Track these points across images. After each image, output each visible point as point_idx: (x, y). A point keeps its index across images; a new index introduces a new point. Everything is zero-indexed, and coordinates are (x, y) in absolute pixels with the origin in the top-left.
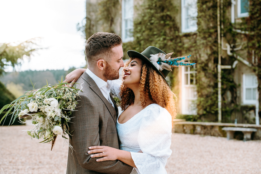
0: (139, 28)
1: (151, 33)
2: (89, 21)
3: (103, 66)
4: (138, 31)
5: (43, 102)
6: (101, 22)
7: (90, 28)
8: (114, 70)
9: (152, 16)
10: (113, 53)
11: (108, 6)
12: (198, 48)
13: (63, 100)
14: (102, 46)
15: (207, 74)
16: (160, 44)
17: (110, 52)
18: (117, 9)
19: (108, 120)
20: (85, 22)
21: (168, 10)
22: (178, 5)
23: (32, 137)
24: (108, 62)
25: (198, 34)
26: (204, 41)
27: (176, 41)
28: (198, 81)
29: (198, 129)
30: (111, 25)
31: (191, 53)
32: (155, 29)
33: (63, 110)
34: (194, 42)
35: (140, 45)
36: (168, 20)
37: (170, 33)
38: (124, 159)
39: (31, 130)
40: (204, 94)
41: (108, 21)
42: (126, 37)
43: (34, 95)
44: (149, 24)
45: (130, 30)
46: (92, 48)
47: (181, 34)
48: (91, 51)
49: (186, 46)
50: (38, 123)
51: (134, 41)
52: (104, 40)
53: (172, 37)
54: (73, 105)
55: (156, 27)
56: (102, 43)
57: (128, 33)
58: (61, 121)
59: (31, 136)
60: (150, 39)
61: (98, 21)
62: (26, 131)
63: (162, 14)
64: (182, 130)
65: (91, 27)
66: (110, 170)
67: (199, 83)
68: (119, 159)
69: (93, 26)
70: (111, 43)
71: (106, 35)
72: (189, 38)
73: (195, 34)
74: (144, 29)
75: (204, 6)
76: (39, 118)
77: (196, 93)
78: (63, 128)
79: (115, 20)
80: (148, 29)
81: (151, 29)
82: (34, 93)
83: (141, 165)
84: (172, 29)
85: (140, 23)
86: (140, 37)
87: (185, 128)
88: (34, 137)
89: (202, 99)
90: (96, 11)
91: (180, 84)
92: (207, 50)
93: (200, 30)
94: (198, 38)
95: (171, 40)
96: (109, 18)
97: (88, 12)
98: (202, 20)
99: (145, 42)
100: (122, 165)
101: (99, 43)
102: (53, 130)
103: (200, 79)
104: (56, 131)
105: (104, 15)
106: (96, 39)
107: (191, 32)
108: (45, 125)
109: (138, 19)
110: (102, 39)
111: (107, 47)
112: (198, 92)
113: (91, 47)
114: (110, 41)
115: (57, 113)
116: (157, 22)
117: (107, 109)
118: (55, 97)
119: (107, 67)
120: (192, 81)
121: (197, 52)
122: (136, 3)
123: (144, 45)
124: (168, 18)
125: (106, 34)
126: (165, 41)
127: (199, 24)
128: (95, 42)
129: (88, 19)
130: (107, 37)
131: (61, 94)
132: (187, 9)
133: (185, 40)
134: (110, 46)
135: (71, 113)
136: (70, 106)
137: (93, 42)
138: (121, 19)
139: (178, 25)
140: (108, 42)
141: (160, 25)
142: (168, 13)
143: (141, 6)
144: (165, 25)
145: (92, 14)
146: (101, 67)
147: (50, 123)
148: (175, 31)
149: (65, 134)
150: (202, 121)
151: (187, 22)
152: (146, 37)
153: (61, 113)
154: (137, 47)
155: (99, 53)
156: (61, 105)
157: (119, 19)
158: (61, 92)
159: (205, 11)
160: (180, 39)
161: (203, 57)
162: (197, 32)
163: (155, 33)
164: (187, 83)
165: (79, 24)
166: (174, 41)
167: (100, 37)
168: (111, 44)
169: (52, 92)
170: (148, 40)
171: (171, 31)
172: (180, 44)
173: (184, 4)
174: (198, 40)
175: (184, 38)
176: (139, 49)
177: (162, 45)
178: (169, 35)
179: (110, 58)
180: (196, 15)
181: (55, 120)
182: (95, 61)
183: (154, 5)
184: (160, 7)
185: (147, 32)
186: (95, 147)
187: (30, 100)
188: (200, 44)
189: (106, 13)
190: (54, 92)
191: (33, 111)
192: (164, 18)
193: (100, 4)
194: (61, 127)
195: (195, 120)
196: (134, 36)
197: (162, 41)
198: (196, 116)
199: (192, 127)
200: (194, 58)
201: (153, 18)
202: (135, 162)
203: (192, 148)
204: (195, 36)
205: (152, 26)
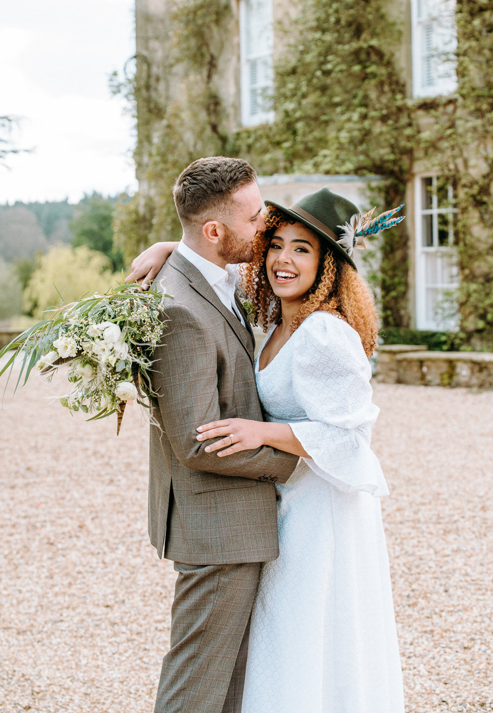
0: (291, 86)
1: (324, 100)
2: (145, 67)
3: (216, 235)
4: (288, 93)
5: (87, 333)
6: (179, 69)
7: (148, 87)
8: (242, 240)
9: (329, 50)
10: (237, 204)
11: (200, 22)
12: (460, 141)
13: (130, 324)
14: (209, 192)
15: (486, 217)
16: (350, 131)
17: (229, 202)
18: (226, 31)
19: (235, 358)
20: (132, 69)
21: (374, 35)
22: (403, 18)
23: (71, 411)
24: (227, 225)
25: (460, 101)
26: (479, 122)
27: (396, 121)
28: (461, 236)
29: (463, 372)
30: (209, 76)
31: (439, 156)
32: (337, 89)
33: (132, 345)
34: (448, 124)
35: (295, 133)
36: (374, 63)
37: (378, 98)
38: (279, 441)
39: (68, 395)
40: (478, 272)
41: (201, 65)
42: (253, 113)
43: (64, 318)
44: (319, 73)
45: (265, 89)
46: (190, 196)
47: (410, 103)
48: (187, 204)
49: (426, 135)
50: (81, 378)
51: (276, 124)
52: (214, 178)
53: (385, 112)
54: (156, 331)
55: (339, 81)
56: (210, 184)
57: (260, 100)
58: (132, 369)
59: (70, 408)
60: (324, 118)
61: (171, 66)
62: (58, 397)
63: (355, 45)
64: (419, 375)
65: (153, 82)
66: (248, 469)
67: (464, 240)
68: (267, 444)
69: (158, 79)
70: (231, 182)
71: (219, 166)
72: (433, 112)
73: (451, 102)
74: (304, 89)
75: (477, 22)
76: (82, 368)
77: (455, 270)
78: (137, 385)
79: (221, 64)
80: (316, 89)
81: (324, 89)
82: (65, 315)
83: (318, 447)
84: (386, 88)
85: (294, 71)
86: (294, 111)
87: (425, 369)
88: (76, 409)
89: (473, 287)
90: (167, 37)
91: (410, 243)
92: (485, 148)
93: (464, 92)
94: (460, 112)
95: (384, 119)
96: (202, 55)
97: (142, 39)
98: (472, 61)
99: (308, 125)
100: (273, 454)
101: (203, 185)
102: (116, 392)
103: (466, 230)
104: (122, 393)
105: (188, 49)
106: (197, 175)
107: (441, 96)
108: (98, 382)
109: (288, 62)
110: (209, 174)
111: (221, 191)
112: (462, 266)
113: (186, 194)
114: (228, 178)
115: (120, 353)
116: (343, 67)
117: (233, 333)
118: (113, 318)
119: (228, 236)
120: (443, 236)
121: (456, 152)
122: (280, 15)
123: (304, 135)
124: (374, 57)
125: (218, 163)
126: (367, 124)
127: (461, 73)
128: (193, 184)
129: (142, 59)
130: (219, 169)
131: (125, 312)
132: (428, 29)
133: (423, 119)
134: (229, 189)
135: (153, 351)
136: (148, 334)
137: (190, 183)
138: (239, 58)
139: (403, 77)
140: (223, 180)
141: (351, 75)
142: (374, 42)
143: (296, 22)
144: (365, 77)
145: (154, 44)
146: (214, 237)
147: (108, 376)
148: (393, 92)
149: (143, 397)
150: (474, 350)
151: (429, 67)
152: (312, 112)
153: (130, 353)
154: (286, 141)
155: (206, 207)
156: (127, 334)
157: (234, 59)
158: (124, 308)
159: (479, 36)
160: (409, 116)
161: (475, 167)
162: (457, 96)
163: (337, 99)
164: (430, 243)
165: (115, 74)
166: (390, 122)
167: (204, 171)
168: (230, 186)
169: (104, 308)
170: (316, 119)
171: (382, 92)
172: (408, 131)
173: (419, 15)
174: (460, 118)
175: (420, 113)
176: (292, 147)
177: (356, 134)
178: (378, 106)
179: (231, 216)
180: (453, 46)
181: (117, 370)
182: (199, 226)
183: (332, 19)
184: (349, 24)
185: (312, 98)
186: (210, 425)
187: (58, 330)
188: (467, 131)
189: (193, 42)
190: (109, 308)
191: (68, 356)
192: (363, 56)
193: (175, 17)
194: (131, 382)
195: (453, 348)
196: (275, 109)
197: (356, 123)
198: (456, 336)
199: (445, 367)
200: (450, 170)
201: (330, 58)
202: (303, 444)
203: (444, 426)
204: (450, 108)
205: (328, 81)
